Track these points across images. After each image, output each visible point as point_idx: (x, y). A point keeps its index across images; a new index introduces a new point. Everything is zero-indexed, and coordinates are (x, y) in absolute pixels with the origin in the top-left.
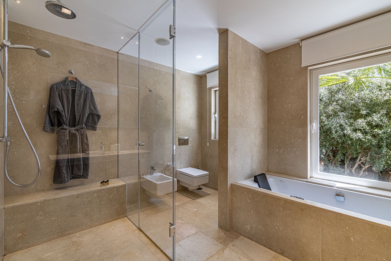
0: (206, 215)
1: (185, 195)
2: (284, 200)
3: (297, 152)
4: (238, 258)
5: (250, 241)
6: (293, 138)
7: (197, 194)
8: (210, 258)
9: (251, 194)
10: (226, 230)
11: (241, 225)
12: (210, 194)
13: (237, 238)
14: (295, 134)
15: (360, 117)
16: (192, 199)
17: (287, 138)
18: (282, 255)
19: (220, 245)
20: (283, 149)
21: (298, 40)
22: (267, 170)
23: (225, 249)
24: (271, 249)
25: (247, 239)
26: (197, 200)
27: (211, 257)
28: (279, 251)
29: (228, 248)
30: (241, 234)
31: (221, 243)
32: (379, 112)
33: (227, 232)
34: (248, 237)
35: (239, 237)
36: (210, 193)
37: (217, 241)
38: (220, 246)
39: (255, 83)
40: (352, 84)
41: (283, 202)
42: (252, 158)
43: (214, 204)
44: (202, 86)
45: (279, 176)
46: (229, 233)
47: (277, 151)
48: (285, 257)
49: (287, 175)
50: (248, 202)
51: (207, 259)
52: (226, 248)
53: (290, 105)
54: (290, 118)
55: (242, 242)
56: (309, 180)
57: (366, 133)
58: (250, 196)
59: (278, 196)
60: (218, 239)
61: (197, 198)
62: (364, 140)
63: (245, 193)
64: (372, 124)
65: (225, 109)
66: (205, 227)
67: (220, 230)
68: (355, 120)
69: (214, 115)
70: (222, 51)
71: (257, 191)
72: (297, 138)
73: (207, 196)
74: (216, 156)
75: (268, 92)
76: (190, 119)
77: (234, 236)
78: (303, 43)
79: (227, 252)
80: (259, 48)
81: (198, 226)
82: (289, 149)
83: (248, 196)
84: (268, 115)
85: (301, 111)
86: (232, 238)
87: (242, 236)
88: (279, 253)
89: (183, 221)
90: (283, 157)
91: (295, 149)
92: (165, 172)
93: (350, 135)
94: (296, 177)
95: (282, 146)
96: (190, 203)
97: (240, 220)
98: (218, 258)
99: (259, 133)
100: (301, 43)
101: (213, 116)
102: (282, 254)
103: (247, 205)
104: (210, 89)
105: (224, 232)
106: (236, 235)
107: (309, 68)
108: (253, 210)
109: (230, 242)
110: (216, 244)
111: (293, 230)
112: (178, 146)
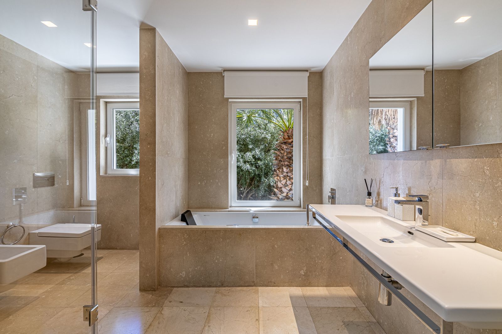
0: (112, 285)
1: (52, 272)
2: (224, 230)
3: (219, 183)
4: (182, 310)
5: (186, 289)
6: (215, 169)
7: (78, 264)
8: (148, 328)
9: (186, 234)
10: (152, 291)
11: (174, 275)
12: (101, 258)
13: (171, 293)
14: (218, 165)
15: (248, 151)
16: (71, 273)
17: (210, 170)
18: (222, 287)
19: (153, 308)
20: (205, 181)
21: (221, 69)
22: (187, 207)
23: (162, 310)
24: (210, 286)
25: (182, 288)
26: (83, 272)
27: (149, 326)
28: (219, 284)
29: (165, 308)
30: (173, 286)
31: (154, 306)
32: (259, 147)
33: (155, 292)
34: (183, 285)
35: (172, 290)
36: (101, 256)
37: (147, 306)
38: (154, 310)
39: (178, 104)
40: (245, 120)
41: (222, 232)
42: (176, 193)
43: (117, 267)
44: (81, 90)
45: (202, 210)
46: (158, 292)
47: (199, 183)
48: (225, 287)
49: (209, 208)
50: (183, 245)
51: (146, 332)
52: (163, 308)
53: (212, 135)
54: (212, 148)
55: (177, 294)
56: (230, 209)
57: (252, 165)
58: (185, 236)
59: (217, 228)
60: (147, 304)
61: (82, 269)
62: (251, 170)
63: (178, 236)
64: (255, 157)
65: (151, 132)
66: (120, 299)
67: (143, 293)
68: (245, 153)
69: (103, 138)
70: (146, 53)
71: (194, 228)
72: (219, 169)
73: (99, 260)
74: (110, 199)
75: (189, 117)
76: (57, 142)
77: (166, 292)
78: (226, 74)
79: (166, 311)
80: (181, 63)
81: (107, 303)
82: (211, 181)
83: (183, 238)
84: (189, 143)
85: (223, 141)
86: (165, 295)
87: (175, 289)
88: (219, 287)
89: (76, 308)
90: (205, 190)
91: (217, 181)
92: (4, 240)
93: (241, 167)
94: (219, 209)
95: (204, 178)
96: (73, 279)
97: (172, 270)
98: (159, 323)
99: (182, 164)
100: (224, 74)
101: (102, 141)
102: (222, 285)
103: (181, 249)
104: (98, 98)
105: (151, 294)
106: (168, 290)
107: (230, 100)
108: (189, 252)
109: (164, 300)
110: (148, 310)
111: (232, 257)
112: (33, 190)
